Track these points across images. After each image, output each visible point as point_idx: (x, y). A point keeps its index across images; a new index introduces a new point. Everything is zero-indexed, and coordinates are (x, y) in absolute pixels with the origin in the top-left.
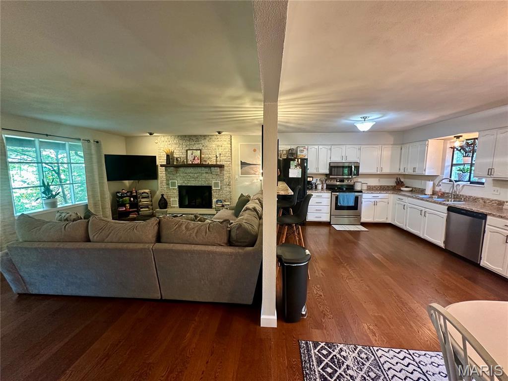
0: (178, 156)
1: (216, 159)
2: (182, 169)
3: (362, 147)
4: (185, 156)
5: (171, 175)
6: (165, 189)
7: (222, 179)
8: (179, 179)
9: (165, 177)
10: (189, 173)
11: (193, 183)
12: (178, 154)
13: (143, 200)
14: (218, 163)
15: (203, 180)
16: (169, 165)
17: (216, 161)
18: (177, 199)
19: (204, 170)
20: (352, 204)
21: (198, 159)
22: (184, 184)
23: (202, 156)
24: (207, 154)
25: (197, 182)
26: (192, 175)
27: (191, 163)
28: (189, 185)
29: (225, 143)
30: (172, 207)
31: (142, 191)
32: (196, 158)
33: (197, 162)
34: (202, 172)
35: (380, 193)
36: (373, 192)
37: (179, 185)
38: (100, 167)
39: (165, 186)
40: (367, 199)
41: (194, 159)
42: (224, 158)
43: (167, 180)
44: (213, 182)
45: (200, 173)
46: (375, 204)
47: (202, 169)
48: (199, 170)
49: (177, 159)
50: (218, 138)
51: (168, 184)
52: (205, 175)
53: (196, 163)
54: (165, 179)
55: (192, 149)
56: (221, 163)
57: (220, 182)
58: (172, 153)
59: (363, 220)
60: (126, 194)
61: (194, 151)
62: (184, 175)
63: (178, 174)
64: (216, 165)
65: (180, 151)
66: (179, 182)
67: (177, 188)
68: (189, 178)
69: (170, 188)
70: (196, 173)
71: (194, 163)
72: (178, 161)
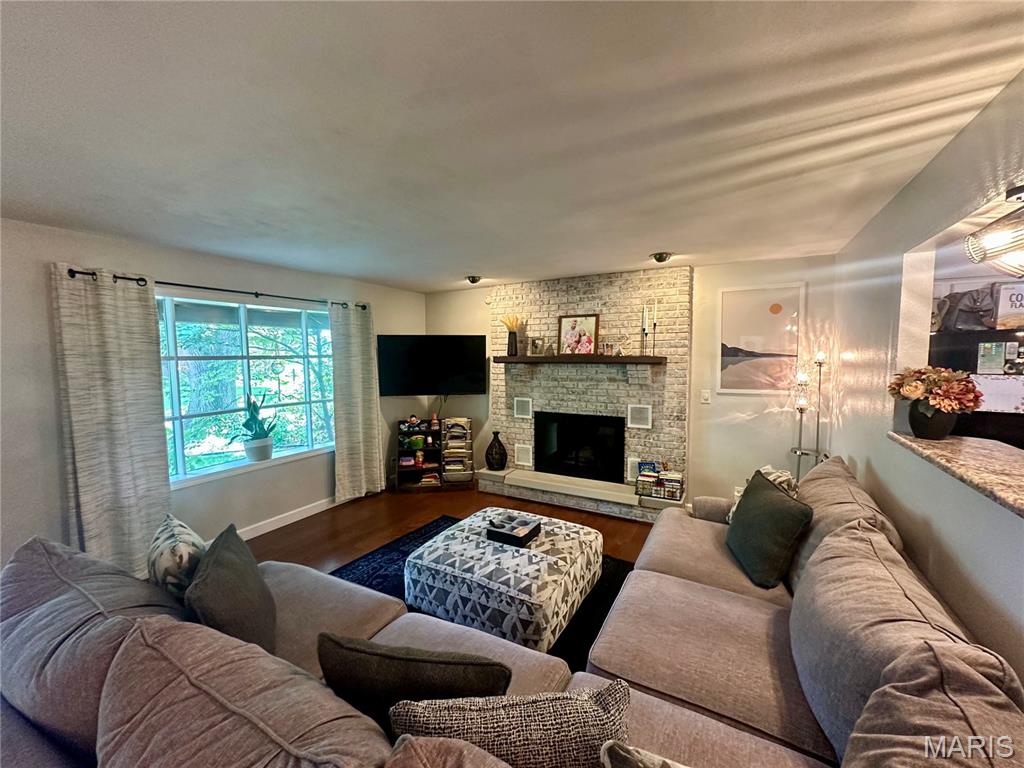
0: (537, 335)
1: (642, 341)
2: (545, 369)
4: (555, 333)
5: (518, 384)
6: (504, 418)
7: (657, 399)
8: (536, 394)
9: (504, 389)
10: (563, 380)
11: (572, 407)
12: (537, 328)
13: (452, 443)
14: (649, 352)
15: (602, 399)
16: (512, 359)
17: (643, 346)
18: (530, 447)
19: (604, 372)
21: (590, 342)
22: (548, 410)
23: (602, 332)
24: (616, 327)
25: (584, 404)
26: (570, 384)
27: (569, 352)
28: (562, 411)
29: (672, 291)
30: (517, 467)
31: (453, 421)
32: (584, 339)
33: (586, 348)
34: (600, 376)
37: (538, 410)
38: (366, 364)
39: (503, 412)
41: (578, 342)
42: (667, 337)
43: (509, 396)
44: (630, 406)
45: (592, 380)
47: (600, 370)
48: (591, 370)
49: (534, 342)
50: (649, 279)
51: (510, 407)
52: (605, 385)
53: (583, 352)
54: (504, 395)
55: (572, 312)
56: (657, 352)
57: (650, 407)
58: (523, 327)
60: (418, 425)
61: (578, 319)
62: (551, 384)
63: (535, 382)
64: (642, 357)
65: (543, 321)
66: (538, 400)
67: (530, 417)
68: (563, 393)
69: (516, 416)
70: (581, 380)
71: (576, 352)
72: (536, 347)
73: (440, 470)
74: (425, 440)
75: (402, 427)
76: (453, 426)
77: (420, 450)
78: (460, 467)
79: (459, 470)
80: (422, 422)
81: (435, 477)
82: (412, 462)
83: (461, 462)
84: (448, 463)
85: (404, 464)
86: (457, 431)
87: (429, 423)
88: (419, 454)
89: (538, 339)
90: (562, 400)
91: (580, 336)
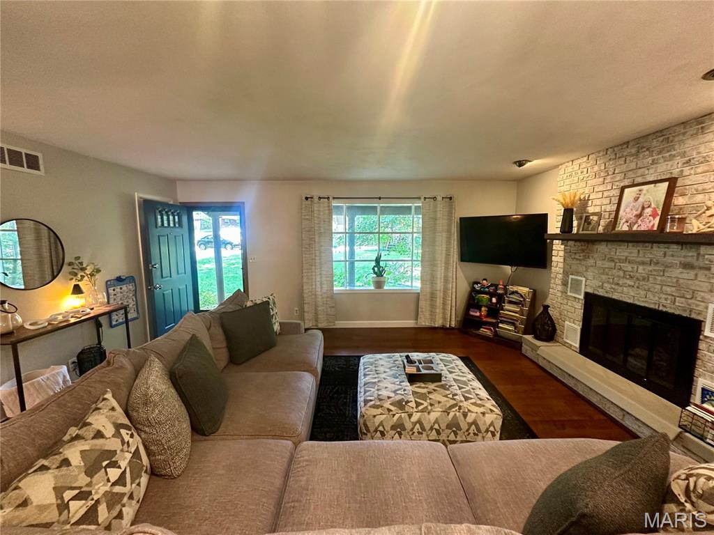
0: (597, 210)
2: (602, 248)
4: (614, 207)
5: (575, 262)
8: (590, 274)
9: (562, 265)
10: (620, 261)
11: (628, 294)
16: (566, 236)
18: (578, 327)
21: (654, 215)
22: (601, 293)
23: (678, 201)
24: (704, 192)
25: (643, 293)
26: (628, 267)
27: (625, 228)
28: (615, 296)
30: (565, 344)
31: (515, 288)
32: (648, 211)
33: (648, 224)
34: (669, 259)
37: (590, 290)
39: (559, 288)
41: (639, 216)
43: (566, 273)
45: (657, 263)
47: (669, 252)
48: (657, 252)
51: (565, 284)
52: (676, 272)
53: (643, 228)
54: (562, 270)
55: (640, 180)
58: (584, 203)
60: (488, 287)
62: (608, 264)
63: (591, 262)
65: (606, 194)
66: (591, 282)
67: (582, 297)
68: (618, 276)
69: (569, 294)
70: (643, 263)
71: (635, 228)
72: (589, 223)
73: (495, 325)
74: (491, 300)
75: (476, 286)
76: (513, 293)
77: (485, 306)
78: (511, 328)
79: (510, 330)
80: (492, 285)
81: (490, 330)
82: (478, 314)
83: (513, 324)
84: (502, 322)
85: (472, 313)
86: (515, 298)
87: (496, 286)
88: (483, 309)
89: (594, 214)
90: (618, 284)
91: (643, 208)
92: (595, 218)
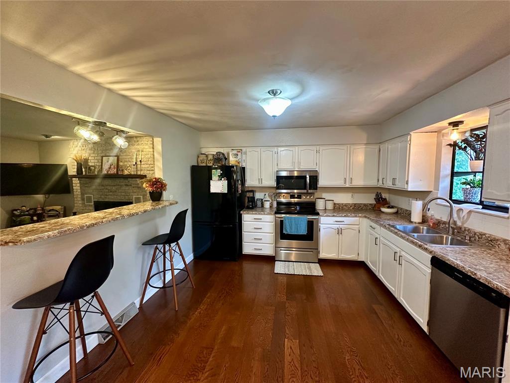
0: (93, 164)
1: (137, 168)
3: (322, 148)
4: (100, 164)
5: (86, 188)
6: (81, 205)
7: (144, 193)
8: (95, 193)
9: (79, 191)
10: (107, 186)
11: (111, 198)
12: (93, 161)
14: (139, 173)
15: (123, 194)
16: (81, 176)
17: (137, 171)
19: (122, 182)
20: (303, 231)
21: (114, 168)
22: (101, 200)
23: (121, 164)
24: (126, 162)
25: (116, 197)
26: (109, 188)
27: (106, 172)
28: (107, 200)
29: (147, 147)
31: (51, 208)
32: (112, 166)
33: (113, 171)
34: (122, 184)
35: (345, 216)
36: (335, 215)
37: (96, 200)
39: (80, 202)
40: (327, 224)
41: (110, 168)
42: (146, 166)
43: (82, 194)
44: (134, 197)
45: (118, 185)
46: (340, 232)
47: (121, 181)
48: (118, 181)
49: (89, 168)
50: (138, 141)
51: (83, 199)
52: (124, 188)
53: (112, 173)
54: (80, 193)
55: (107, 154)
56: (142, 173)
57: (142, 197)
59: (323, 255)
60: (27, 211)
61: (110, 158)
63: (94, 187)
64: (136, 175)
65: (96, 158)
66: (96, 196)
67: (93, 204)
68: (107, 192)
69: (86, 204)
70: (114, 186)
71: (109, 172)
72: (91, 170)
74: (32, 219)
75: (15, 212)
80: (30, 209)
87: (35, 209)
89: (92, 166)
90: (107, 195)
91: (111, 165)
92: (93, 168)
